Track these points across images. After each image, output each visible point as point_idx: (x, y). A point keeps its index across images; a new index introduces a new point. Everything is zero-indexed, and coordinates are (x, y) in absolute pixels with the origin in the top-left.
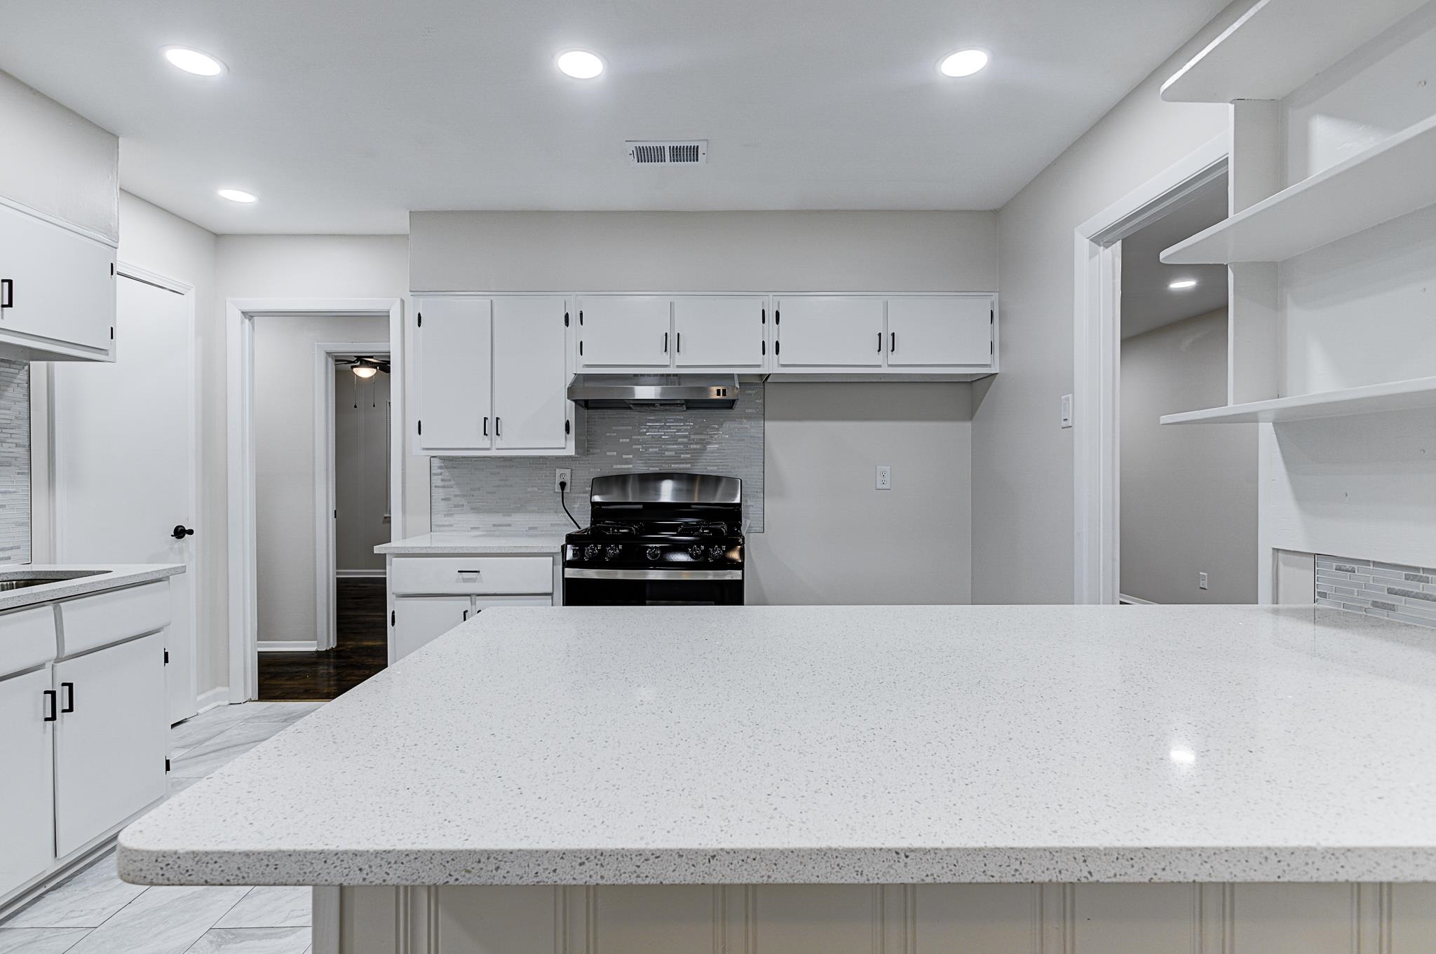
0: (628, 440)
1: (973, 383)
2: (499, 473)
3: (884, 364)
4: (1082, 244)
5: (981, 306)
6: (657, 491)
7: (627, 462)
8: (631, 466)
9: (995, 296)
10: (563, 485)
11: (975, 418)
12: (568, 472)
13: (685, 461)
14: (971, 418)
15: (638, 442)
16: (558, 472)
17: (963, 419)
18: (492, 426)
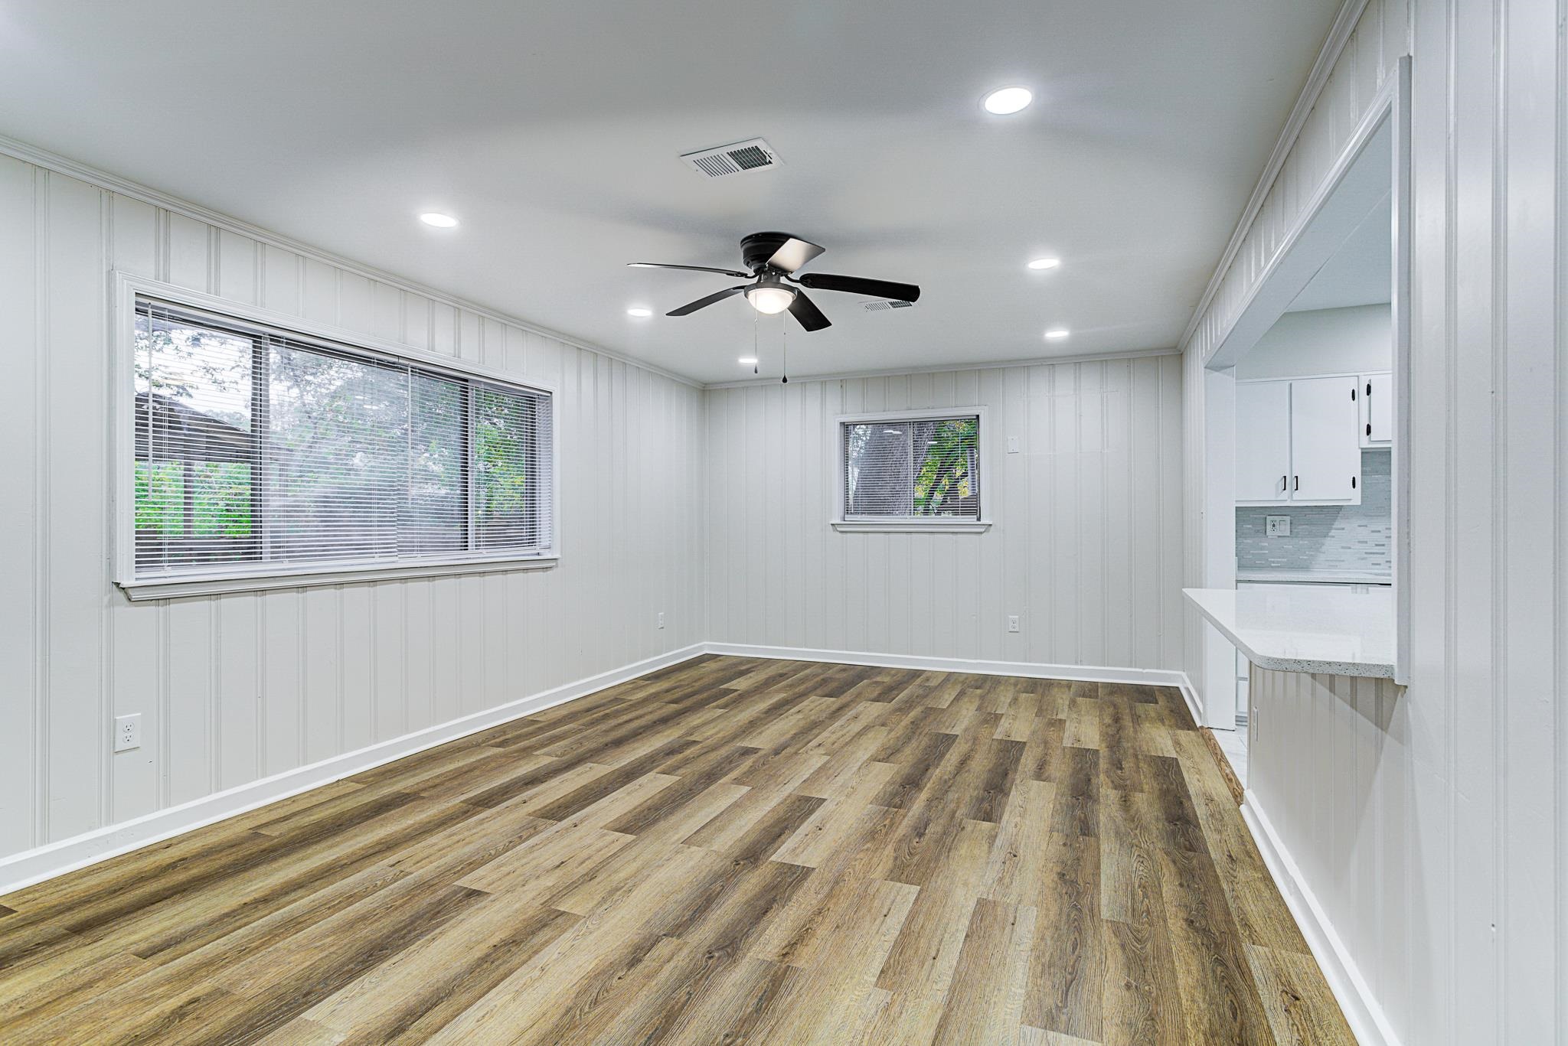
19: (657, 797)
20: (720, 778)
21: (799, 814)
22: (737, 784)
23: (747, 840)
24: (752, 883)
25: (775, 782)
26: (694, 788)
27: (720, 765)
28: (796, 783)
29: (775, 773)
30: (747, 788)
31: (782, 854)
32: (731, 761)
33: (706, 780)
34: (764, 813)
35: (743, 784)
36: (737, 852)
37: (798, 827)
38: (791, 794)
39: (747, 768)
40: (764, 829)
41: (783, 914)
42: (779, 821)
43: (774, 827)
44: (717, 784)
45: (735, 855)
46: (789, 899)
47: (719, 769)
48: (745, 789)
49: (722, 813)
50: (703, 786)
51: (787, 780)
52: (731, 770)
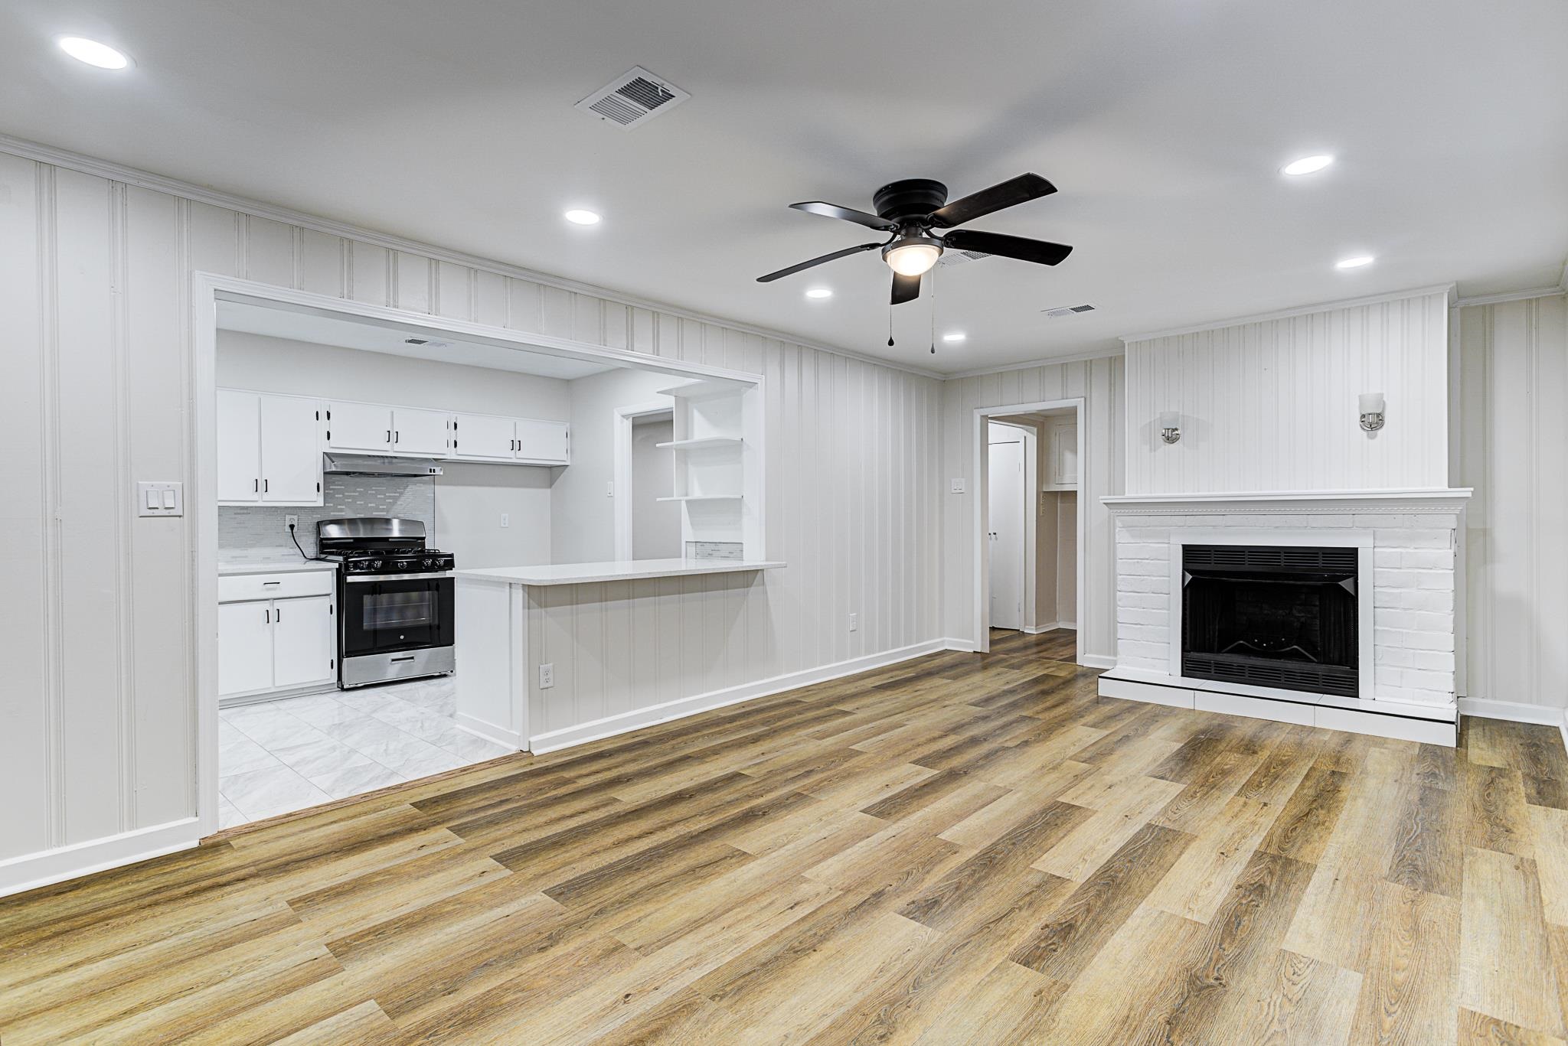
0: (341, 496)
1: (554, 469)
2: (235, 518)
3: (513, 457)
4: (617, 417)
5: (563, 429)
6: (390, 530)
7: (341, 510)
8: (343, 513)
9: (568, 424)
10: (292, 527)
11: (553, 486)
12: (296, 517)
13: (383, 510)
14: (550, 486)
15: (349, 497)
16: (288, 517)
17: (547, 488)
18: (261, 485)
19: (1053, 840)
20: (977, 857)
21: (899, 800)
22: (954, 844)
23: (954, 785)
24: (956, 762)
25: (905, 841)
26: (1011, 847)
27: (976, 882)
28: (882, 835)
29: (899, 855)
30: (942, 836)
31: (928, 774)
32: (957, 888)
33: (995, 858)
34: (933, 806)
35: (946, 844)
36: (965, 779)
37: (905, 790)
38: (894, 823)
39: (936, 869)
40: (937, 792)
41: (941, 747)
42: (920, 797)
43: (927, 792)
44: (980, 849)
45: (966, 777)
46: (934, 752)
47: (977, 876)
48: (945, 836)
49: (976, 811)
50: (999, 847)
51: (890, 841)
52: (960, 870)
